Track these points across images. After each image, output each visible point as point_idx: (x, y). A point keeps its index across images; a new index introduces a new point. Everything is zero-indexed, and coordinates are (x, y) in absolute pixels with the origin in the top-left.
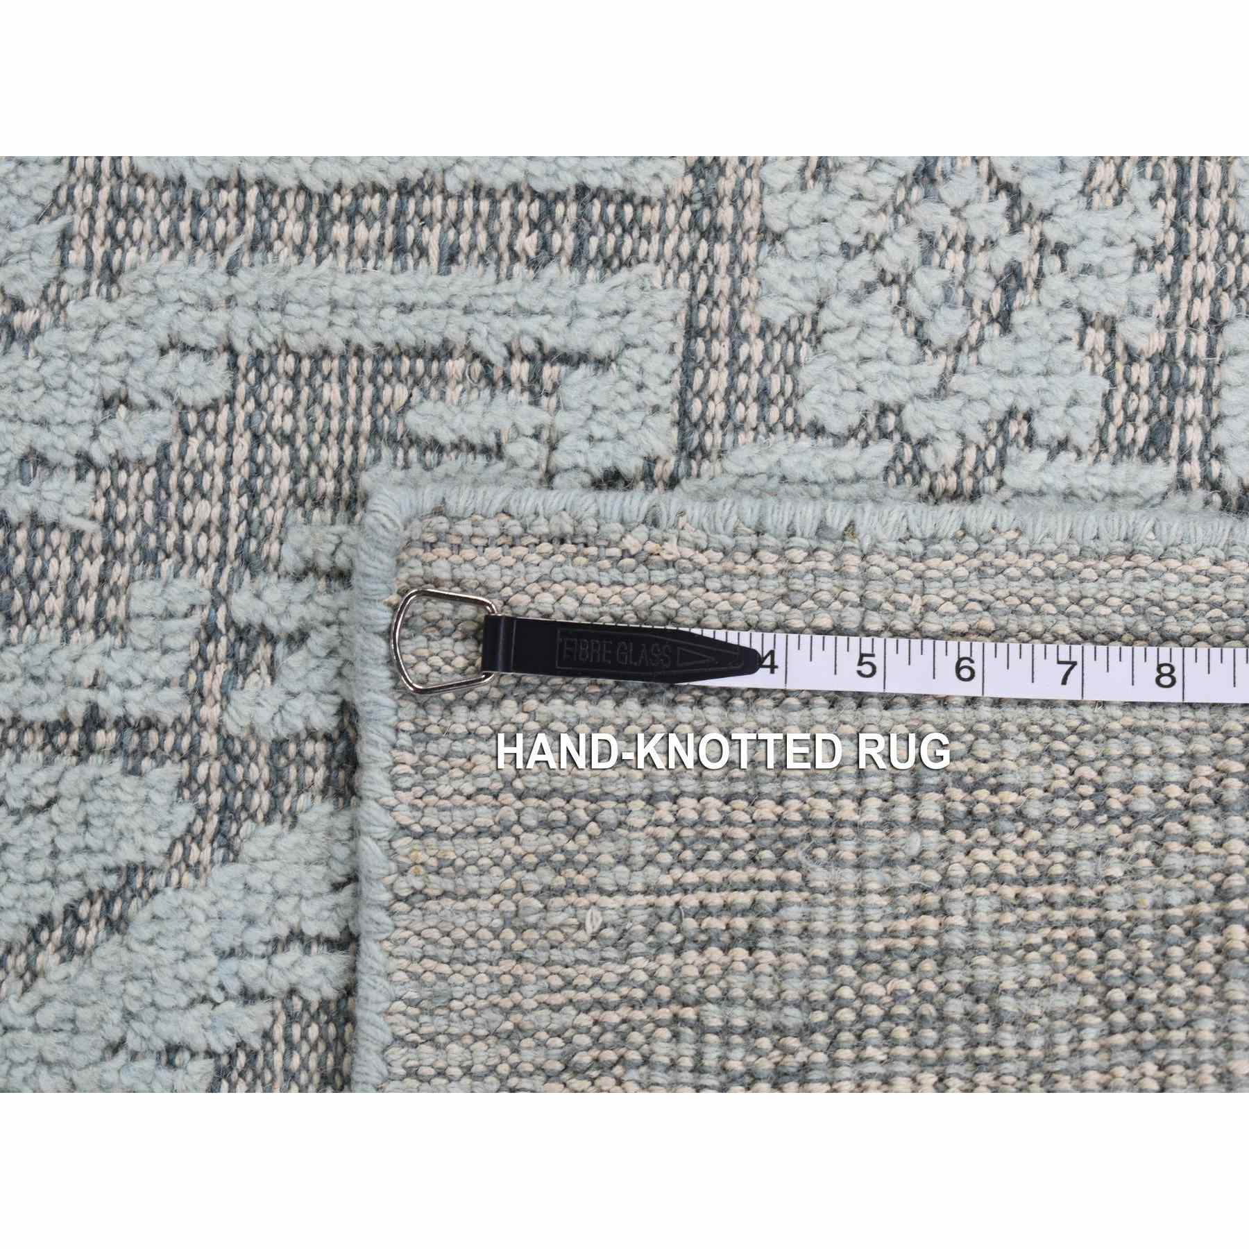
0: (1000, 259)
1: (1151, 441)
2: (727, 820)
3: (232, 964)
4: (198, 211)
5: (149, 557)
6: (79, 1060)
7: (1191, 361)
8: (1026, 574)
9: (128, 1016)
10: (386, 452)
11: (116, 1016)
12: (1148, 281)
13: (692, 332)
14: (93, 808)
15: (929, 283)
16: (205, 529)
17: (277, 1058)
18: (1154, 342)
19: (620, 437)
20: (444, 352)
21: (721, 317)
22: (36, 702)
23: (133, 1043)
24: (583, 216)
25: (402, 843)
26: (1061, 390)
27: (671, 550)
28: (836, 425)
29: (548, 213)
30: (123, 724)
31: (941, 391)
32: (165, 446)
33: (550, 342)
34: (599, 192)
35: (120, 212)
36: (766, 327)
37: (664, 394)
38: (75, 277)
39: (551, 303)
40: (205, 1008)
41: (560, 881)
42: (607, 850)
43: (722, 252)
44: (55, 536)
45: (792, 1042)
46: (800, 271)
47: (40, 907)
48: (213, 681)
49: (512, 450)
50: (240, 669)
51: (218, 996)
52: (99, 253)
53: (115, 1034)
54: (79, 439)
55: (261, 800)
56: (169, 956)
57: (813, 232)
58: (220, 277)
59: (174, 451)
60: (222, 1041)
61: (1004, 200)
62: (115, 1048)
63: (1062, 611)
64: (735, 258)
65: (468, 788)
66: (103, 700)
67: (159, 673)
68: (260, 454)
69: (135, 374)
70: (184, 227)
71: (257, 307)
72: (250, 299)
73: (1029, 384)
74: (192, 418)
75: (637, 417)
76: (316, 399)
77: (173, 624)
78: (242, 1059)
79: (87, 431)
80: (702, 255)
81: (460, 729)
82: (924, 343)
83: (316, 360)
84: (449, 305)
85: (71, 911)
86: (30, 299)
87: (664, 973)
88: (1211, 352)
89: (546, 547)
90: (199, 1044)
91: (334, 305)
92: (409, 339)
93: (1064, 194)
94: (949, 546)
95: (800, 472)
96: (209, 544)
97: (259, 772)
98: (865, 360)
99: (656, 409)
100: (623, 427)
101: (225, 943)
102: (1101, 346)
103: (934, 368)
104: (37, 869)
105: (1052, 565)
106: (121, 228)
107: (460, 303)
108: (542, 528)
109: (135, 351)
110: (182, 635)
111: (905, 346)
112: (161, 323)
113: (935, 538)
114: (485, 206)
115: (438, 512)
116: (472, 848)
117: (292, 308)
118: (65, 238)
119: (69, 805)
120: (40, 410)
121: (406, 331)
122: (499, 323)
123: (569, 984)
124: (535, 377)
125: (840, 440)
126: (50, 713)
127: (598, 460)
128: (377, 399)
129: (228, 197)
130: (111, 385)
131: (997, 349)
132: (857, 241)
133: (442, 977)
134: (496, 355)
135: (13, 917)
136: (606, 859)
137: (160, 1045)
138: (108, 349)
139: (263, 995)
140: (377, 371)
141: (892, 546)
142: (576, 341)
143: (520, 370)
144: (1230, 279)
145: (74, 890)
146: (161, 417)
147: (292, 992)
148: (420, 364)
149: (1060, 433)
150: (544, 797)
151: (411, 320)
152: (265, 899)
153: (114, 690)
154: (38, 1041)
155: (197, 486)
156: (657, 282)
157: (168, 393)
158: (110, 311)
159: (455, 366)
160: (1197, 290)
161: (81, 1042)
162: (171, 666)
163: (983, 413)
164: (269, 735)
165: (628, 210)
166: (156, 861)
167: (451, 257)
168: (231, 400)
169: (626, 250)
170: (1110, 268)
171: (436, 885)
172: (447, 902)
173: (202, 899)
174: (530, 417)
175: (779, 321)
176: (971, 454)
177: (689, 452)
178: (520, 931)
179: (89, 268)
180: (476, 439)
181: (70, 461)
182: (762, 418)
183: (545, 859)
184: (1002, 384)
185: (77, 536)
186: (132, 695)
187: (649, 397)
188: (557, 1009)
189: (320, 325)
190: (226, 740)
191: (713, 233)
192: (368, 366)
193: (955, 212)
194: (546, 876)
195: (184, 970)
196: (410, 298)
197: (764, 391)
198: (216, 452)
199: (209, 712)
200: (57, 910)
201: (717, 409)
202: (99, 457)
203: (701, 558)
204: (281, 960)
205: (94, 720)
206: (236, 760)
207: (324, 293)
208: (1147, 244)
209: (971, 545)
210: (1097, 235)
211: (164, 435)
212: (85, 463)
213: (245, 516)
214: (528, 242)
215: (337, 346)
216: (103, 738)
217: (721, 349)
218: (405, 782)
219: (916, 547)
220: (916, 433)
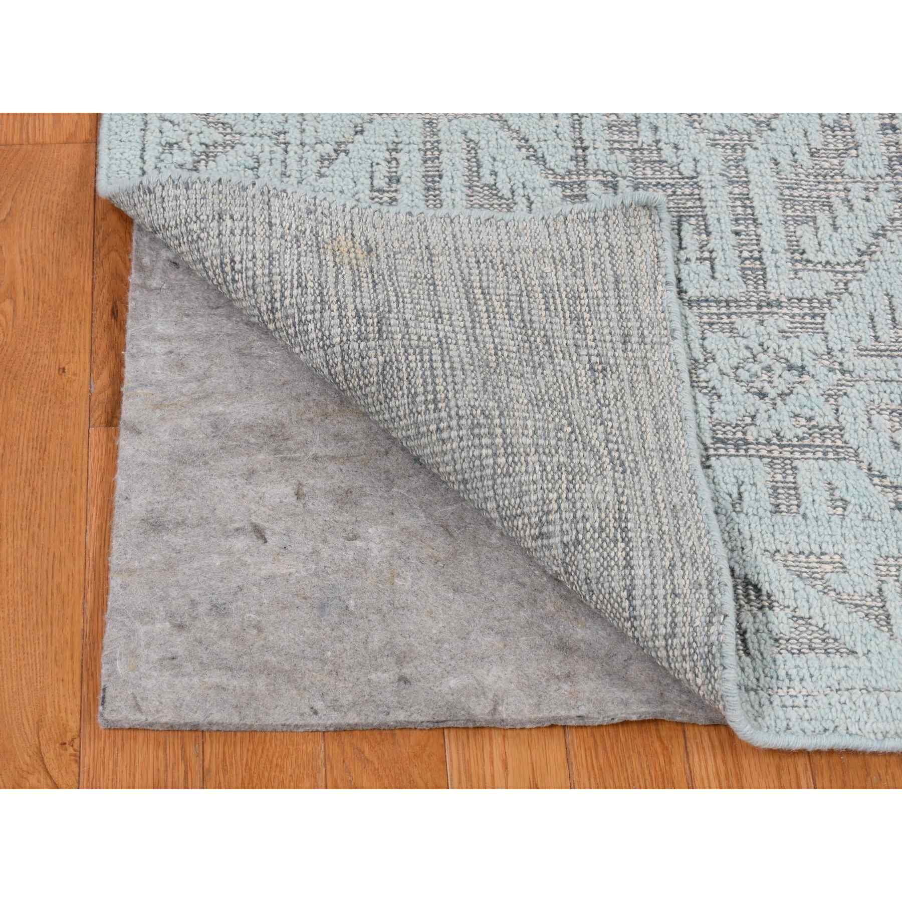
0: (767, 388)
1: (718, 439)
2: (582, 305)
3: (521, 186)
4: (737, 167)
5: (634, 161)
6: (490, 150)
7: (746, 450)
8: (670, 391)
9: (503, 162)
10: (675, 219)
11: (503, 158)
12: (770, 434)
13: (727, 302)
14: (560, 148)
15: (756, 368)
16: (644, 174)
17: (496, 201)
18: (750, 438)
19: (691, 281)
20: (708, 234)
21: (733, 310)
22: (588, 133)
23: (496, 164)
24: (757, 269)
25: (562, 218)
26: (730, 408)
27: (659, 288)
28: (706, 343)
29: (756, 259)
30: (586, 156)
31: (722, 373)
32: (666, 162)
33: (716, 261)
34: (765, 273)
35: (733, 147)
36: (732, 323)
37: (707, 293)
38: (711, 136)
39: (728, 260)
40: (508, 180)
41: (557, 262)
42: (568, 273)
43: (754, 309)
44: (635, 137)
45: (520, 318)
46: (752, 329)
47: (530, 138)
48: (600, 177)
49: (682, 252)
50: (605, 184)
51: (512, 183)
52: (720, 142)
53: (498, 159)
54: (664, 139)
55: (568, 192)
56: (521, 170)
57: (764, 332)
58: (718, 171)
59: (665, 164)
60: (499, 185)
61: (788, 391)
62: (494, 159)
63: (660, 401)
64: (753, 313)
65: (581, 235)
66: (591, 150)
67: (601, 162)
68: (668, 186)
69: (686, 152)
70: (732, 163)
71: (711, 181)
72: (713, 179)
73: (729, 398)
74: (676, 168)
75: (698, 286)
76: (687, 200)
77: (615, 165)
78: (495, 192)
79: (667, 141)
80: (752, 303)
81: (598, 231)
82: (737, 368)
83: (700, 199)
84: (722, 232)
85: (531, 147)
86: (703, 125)
87: (535, 288)
88: (750, 456)
89: (655, 253)
90: (498, 180)
91: (716, 201)
92: (710, 222)
93: (792, 407)
94: (675, 368)
95: (690, 332)
96: (639, 174)
97: (576, 191)
98: (728, 350)
99: (702, 292)
100: (694, 282)
101: (526, 183)
102: (746, 422)
103: (730, 372)
104: (541, 136)
105: (674, 399)
106: (728, 147)
107: (723, 235)
108: (661, 252)
109: (692, 151)
110: (613, 167)
111: (734, 362)
112: (702, 157)
113: (676, 364)
114: (755, 242)
115: (661, 220)
116: (564, 237)
117: (713, 190)
118: (722, 133)
119: (560, 142)
120: (670, 129)
121: (711, 221)
122: (719, 246)
123: (528, 266)
124: (705, 259)
125: (702, 346)
126: (585, 136)
127: (684, 276)
128: (690, 216)
129: (743, 173)
130: (681, 146)
131: (739, 389)
132: (765, 347)
133: (526, 234)
134: (710, 246)
135: (527, 131)
136: (566, 273)
137: (496, 170)
138: (692, 145)
139: (513, 196)
140: (699, 216)
141: (672, 351)
142: (718, 267)
143: (707, 254)
144: (775, 461)
145: (536, 145)
146: (674, 159)
147: (515, 204)
148: (703, 227)
149: (716, 409)
150: (581, 256)
151: (715, 222)
152: (540, 193)
153: (594, 152)
154: (494, 140)
155: (656, 171)
156: (741, 290)
157: (682, 161)
158: (703, 144)
159: (704, 236)
160: (770, 451)
161: (495, 151)
162: (603, 166)
163: (718, 386)
164: (588, 192)
165: (761, 282)
166: (547, 166)
167: (737, 233)
168: (683, 178)
169: (749, 282)
170: (772, 422)
171: (552, 230)
172: (547, 234)
173: (538, 177)
174: (693, 256)
175: (736, 326)
176: (704, 384)
177: (690, 303)
178: (542, 253)
179: (715, 140)
180: (683, 242)
181: (658, 138)
182: (704, 323)
183: (563, 258)
184: (728, 391)
185: (636, 142)
186: (593, 157)
187: (704, 289)
188: (521, 263)
189: (709, 198)
190: (584, 182)
191: (759, 306)
192: (700, 213)
193: (780, 376)
194: (558, 257)
195: (518, 173)
196: (722, 221)
197: (713, 324)
198: (667, 175)
199: (591, 177)
200: (530, 142)
201: (705, 310)
202: (660, 145)
203: (659, 298)
204: (524, 200)
205: (585, 149)
206: (579, 185)
207: (719, 198)
208: (782, 434)
209: (676, 374)
210: (781, 417)
211: (670, 161)
212: (657, 142)
213: (650, 184)
214: (746, 254)
215: (704, 204)
216: (580, 151)
217: (723, 310)
218: (579, 216)
219: (673, 358)
220: (707, 368)
